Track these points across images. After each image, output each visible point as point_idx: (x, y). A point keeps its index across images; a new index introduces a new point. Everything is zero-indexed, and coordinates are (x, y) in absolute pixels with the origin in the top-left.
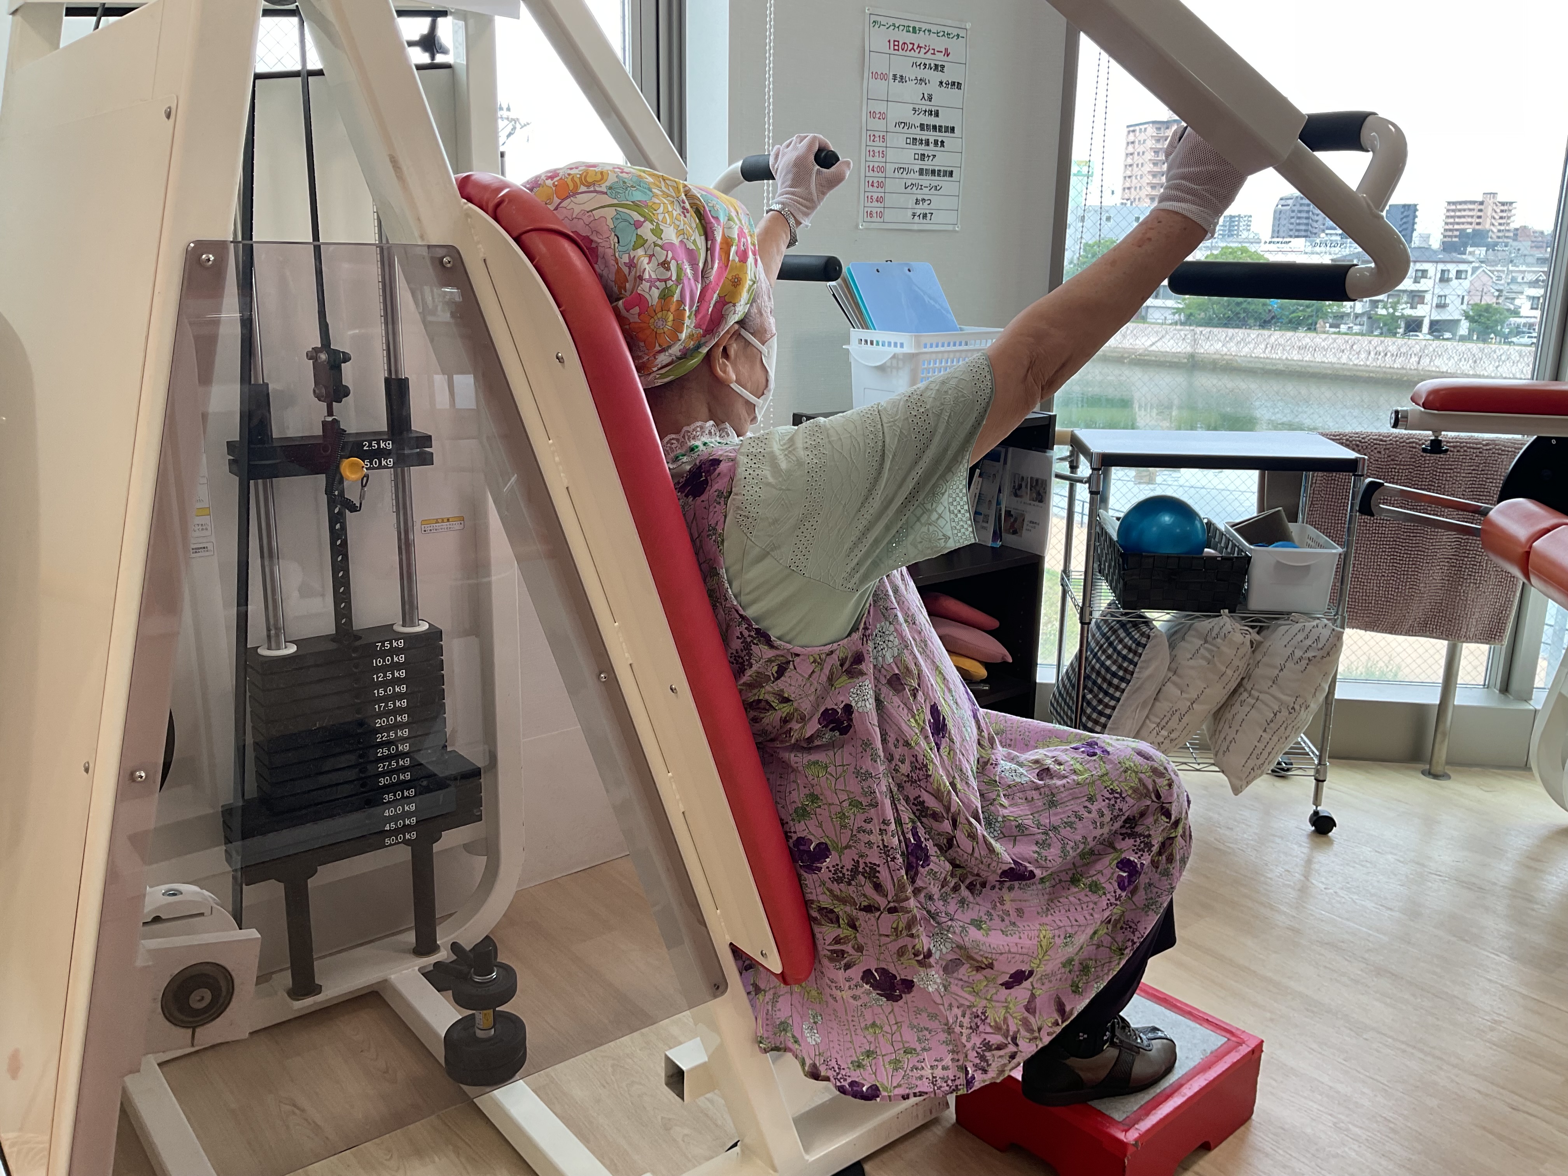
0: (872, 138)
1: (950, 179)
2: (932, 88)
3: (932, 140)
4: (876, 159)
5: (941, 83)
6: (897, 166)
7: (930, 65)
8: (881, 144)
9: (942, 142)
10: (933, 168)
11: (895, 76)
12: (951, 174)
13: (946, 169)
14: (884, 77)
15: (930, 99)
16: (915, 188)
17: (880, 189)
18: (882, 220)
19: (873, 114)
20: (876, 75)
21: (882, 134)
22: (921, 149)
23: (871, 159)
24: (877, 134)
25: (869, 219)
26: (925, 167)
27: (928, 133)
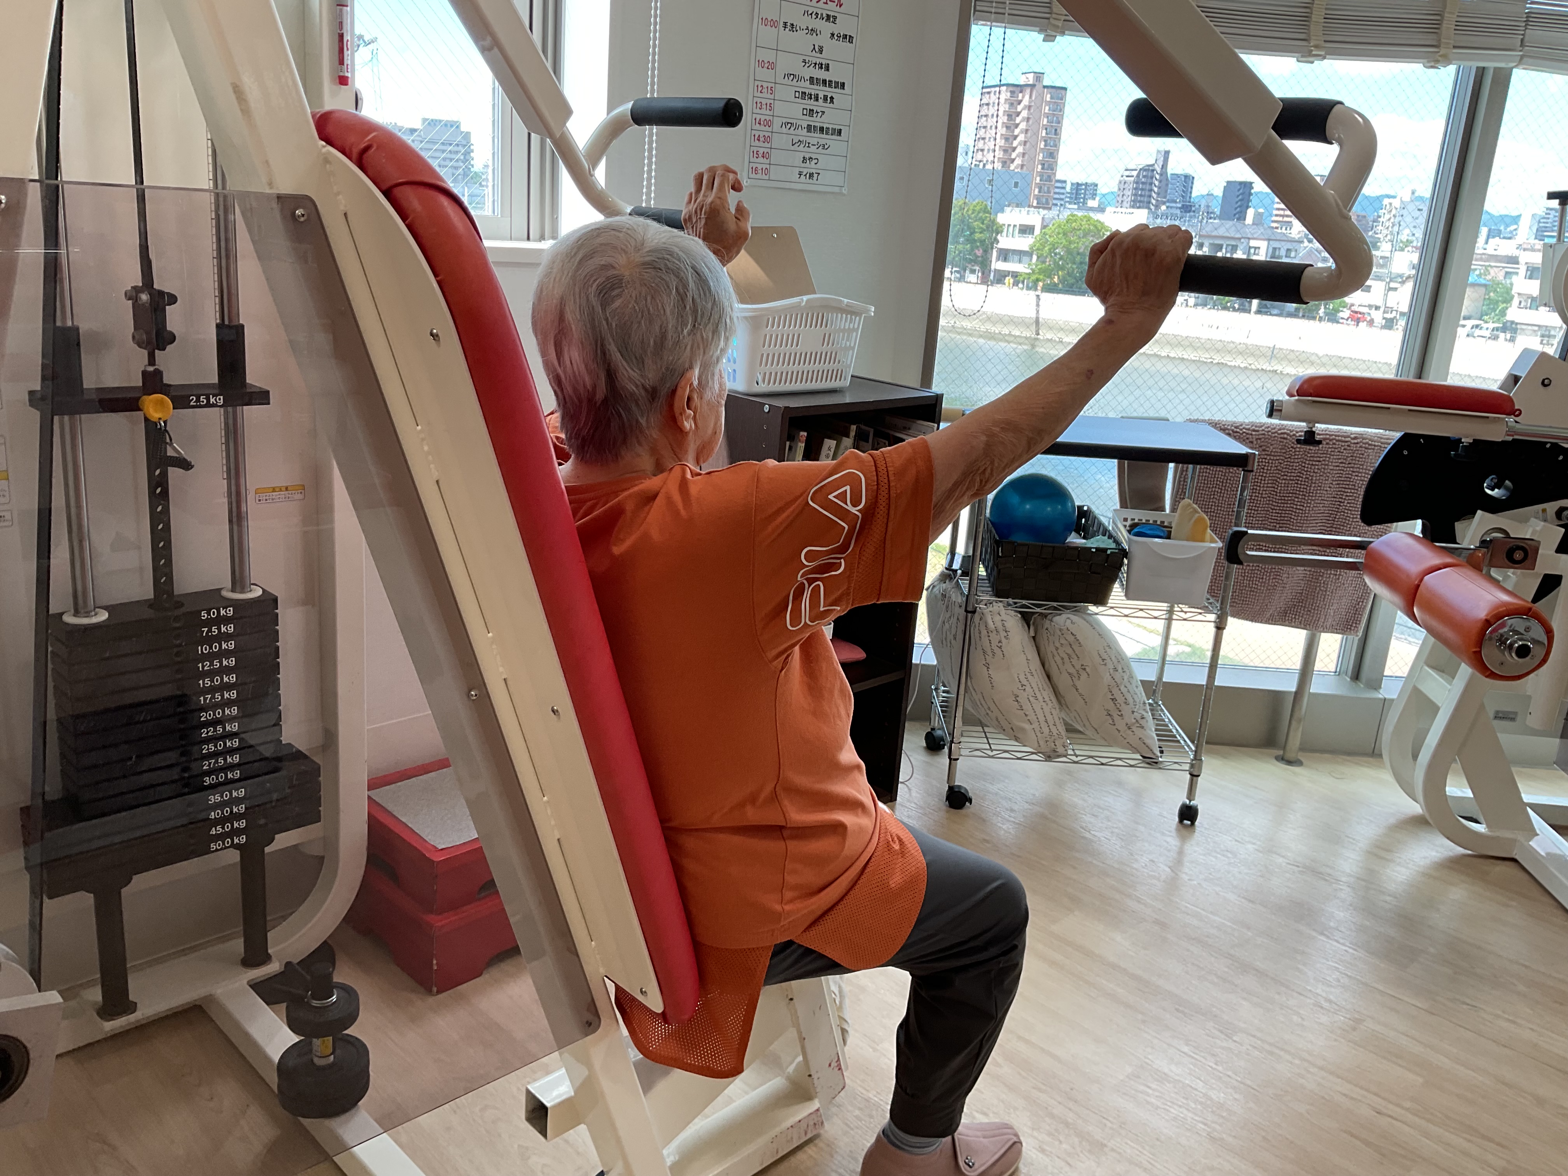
0: (760, 89)
1: (839, 138)
2: (823, 40)
3: (821, 95)
4: (763, 111)
5: (833, 35)
6: (784, 120)
7: (822, 15)
8: (769, 96)
9: (832, 98)
10: (822, 125)
11: (785, 23)
12: (840, 132)
13: (834, 127)
14: (774, 24)
15: (821, 52)
16: (802, 145)
17: (766, 145)
18: (767, 177)
19: (761, 64)
20: (765, 21)
21: (770, 85)
22: (811, 104)
23: (758, 111)
24: (765, 84)
25: (754, 176)
26: (813, 124)
27: (818, 87)
